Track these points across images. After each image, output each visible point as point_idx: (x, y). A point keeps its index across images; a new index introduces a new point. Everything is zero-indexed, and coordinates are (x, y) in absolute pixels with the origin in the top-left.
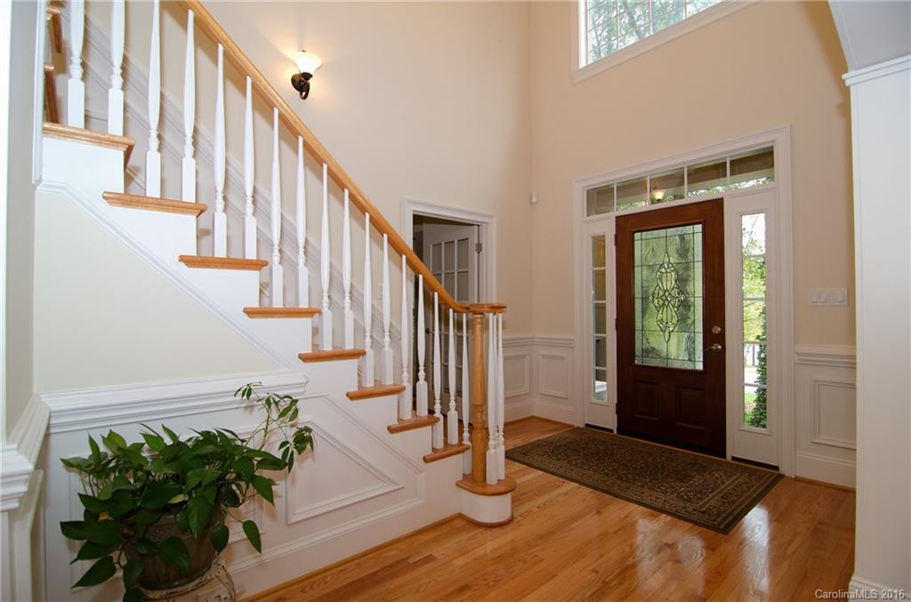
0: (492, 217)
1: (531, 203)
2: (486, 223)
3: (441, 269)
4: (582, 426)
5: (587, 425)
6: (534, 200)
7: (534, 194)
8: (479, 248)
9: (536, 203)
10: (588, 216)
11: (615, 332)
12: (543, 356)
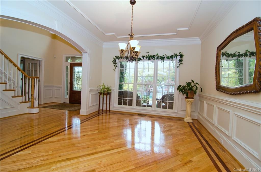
0: (43, 59)
1: (54, 57)
2: (42, 61)
3: (30, 69)
4: (63, 103)
5: (64, 103)
6: (55, 56)
7: (55, 55)
8: (40, 65)
9: (55, 57)
10: (66, 62)
11: (69, 85)
12: (56, 90)
